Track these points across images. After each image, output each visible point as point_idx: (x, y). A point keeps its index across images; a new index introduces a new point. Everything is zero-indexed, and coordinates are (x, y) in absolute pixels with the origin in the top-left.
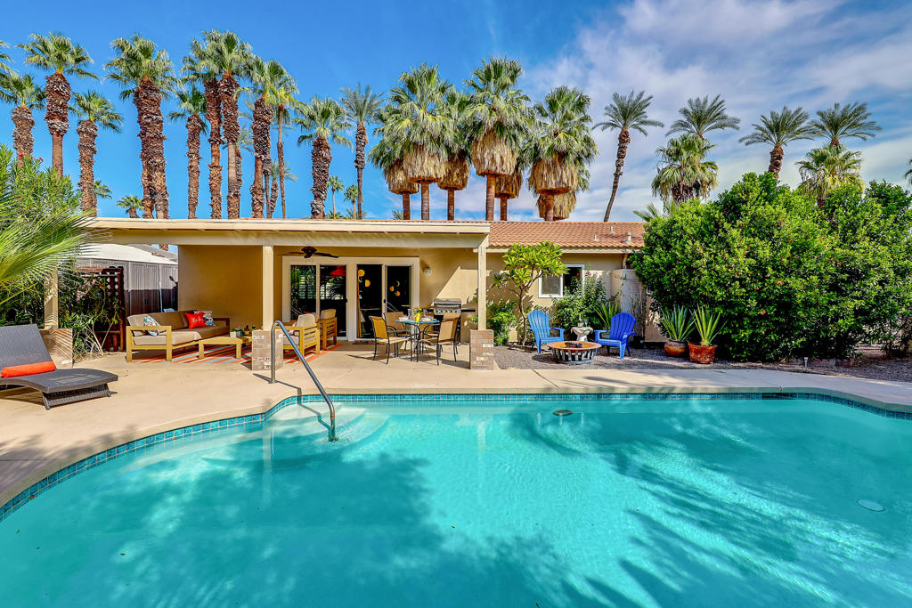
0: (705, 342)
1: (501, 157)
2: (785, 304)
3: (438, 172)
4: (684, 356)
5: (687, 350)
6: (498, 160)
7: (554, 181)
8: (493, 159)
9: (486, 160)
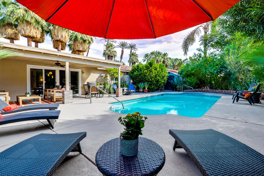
0: (146, 89)
1: (65, 36)
2: (158, 81)
3: (37, 35)
4: (143, 92)
5: (143, 90)
6: (64, 37)
7: (82, 48)
8: (62, 36)
9: (59, 36)
